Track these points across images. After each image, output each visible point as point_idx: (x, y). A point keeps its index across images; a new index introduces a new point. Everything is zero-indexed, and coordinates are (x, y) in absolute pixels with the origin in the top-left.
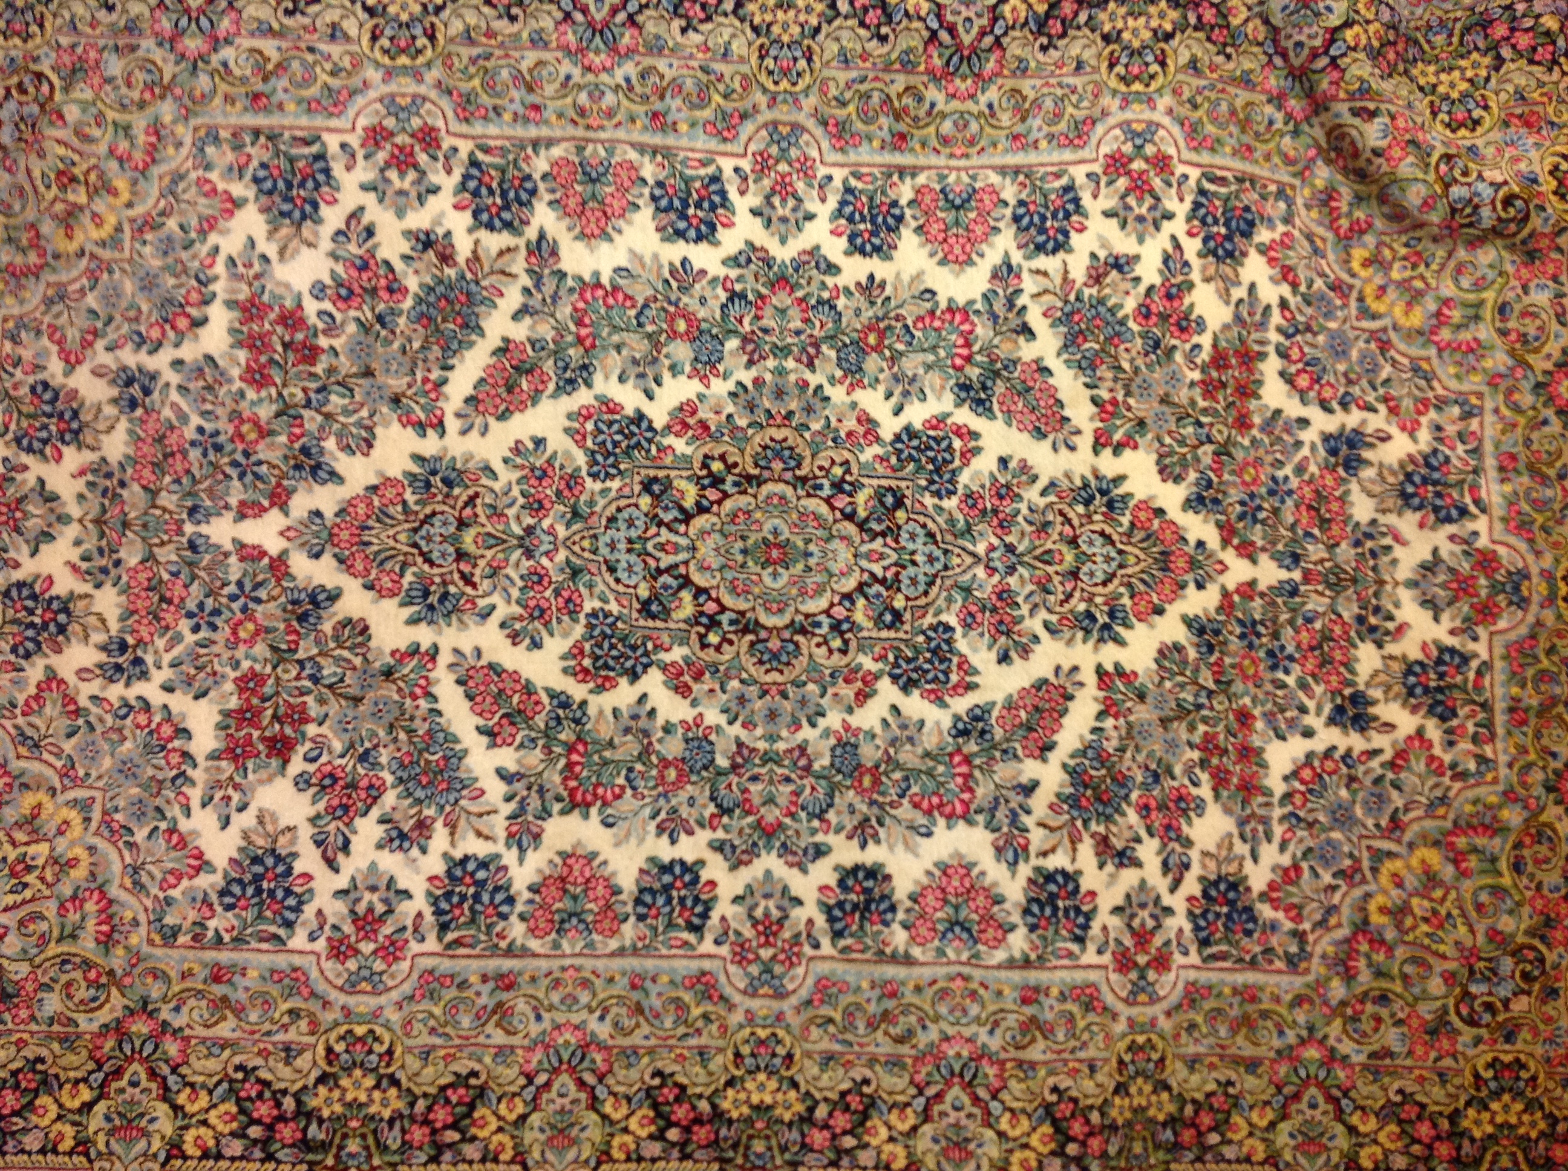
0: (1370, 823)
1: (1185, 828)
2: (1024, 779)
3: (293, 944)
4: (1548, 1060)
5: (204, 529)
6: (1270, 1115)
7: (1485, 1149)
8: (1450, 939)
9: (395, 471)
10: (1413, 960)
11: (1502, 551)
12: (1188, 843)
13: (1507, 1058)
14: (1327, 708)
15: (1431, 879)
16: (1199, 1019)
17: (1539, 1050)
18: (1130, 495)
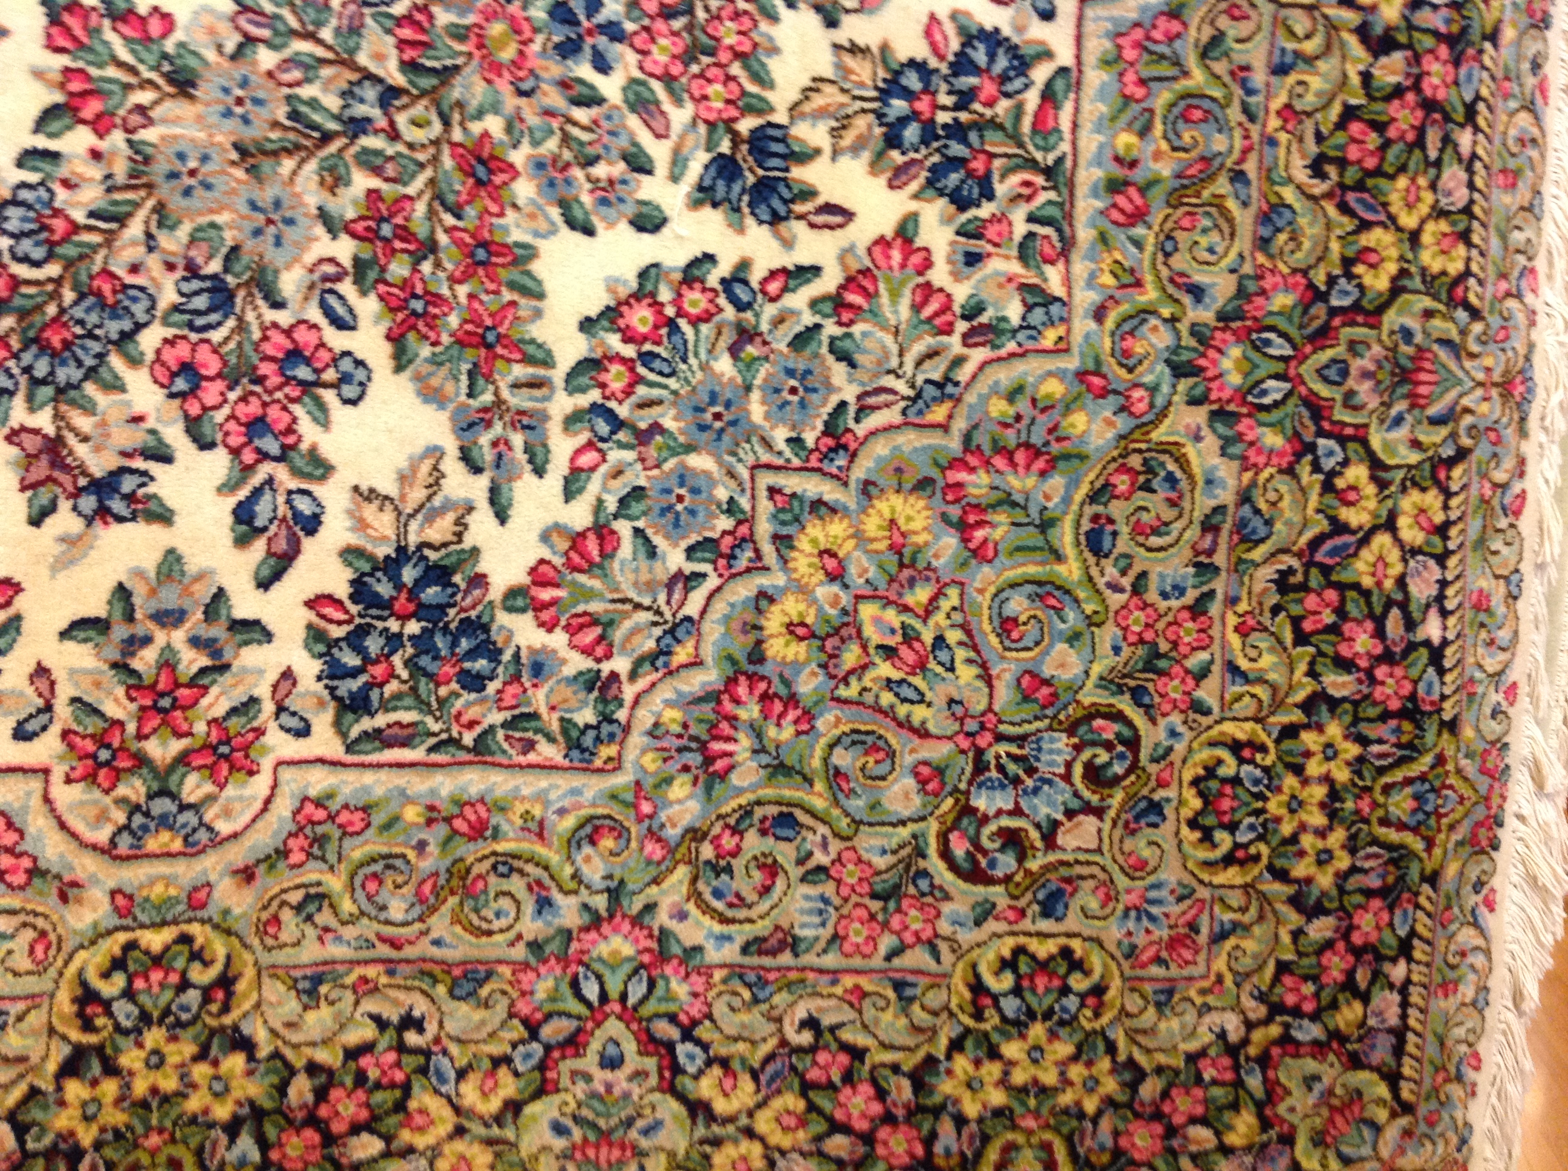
0: (780, 435)
1: (308, 429)
4: (1132, 952)
6: (508, 1087)
7: (986, 1139)
8: (938, 695)
10: (856, 739)
12: (317, 466)
13: (1044, 949)
14: (698, 163)
15: (905, 563)
16: (334, 882)
17: (1113, 931)
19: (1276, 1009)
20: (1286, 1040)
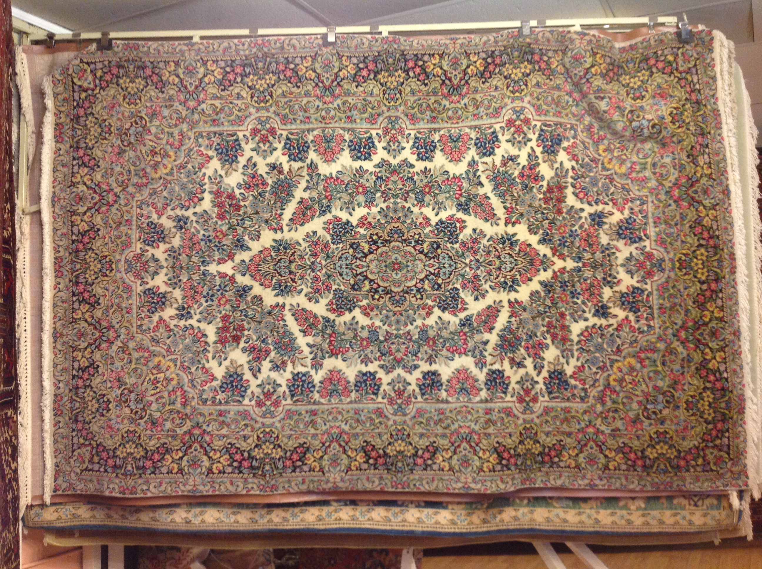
0: (609, 350)
1: (542, 354)
2: (484, 340)
3: (244, 403)
4: (677, 431)
5: (207, 268)
6: (576, 451)
7: (654, 462)
8: (639, 390)
9: (268, 246)
10: (626, 397)
11: (655, 252)
12: (543, 359)
13: (661, 430)
14: (593, 311)
15: (632, 369)
16: (549, 419)
17: (673, 427)
18: (519, 240)
19: (704, 440)
20: (706, 446)
